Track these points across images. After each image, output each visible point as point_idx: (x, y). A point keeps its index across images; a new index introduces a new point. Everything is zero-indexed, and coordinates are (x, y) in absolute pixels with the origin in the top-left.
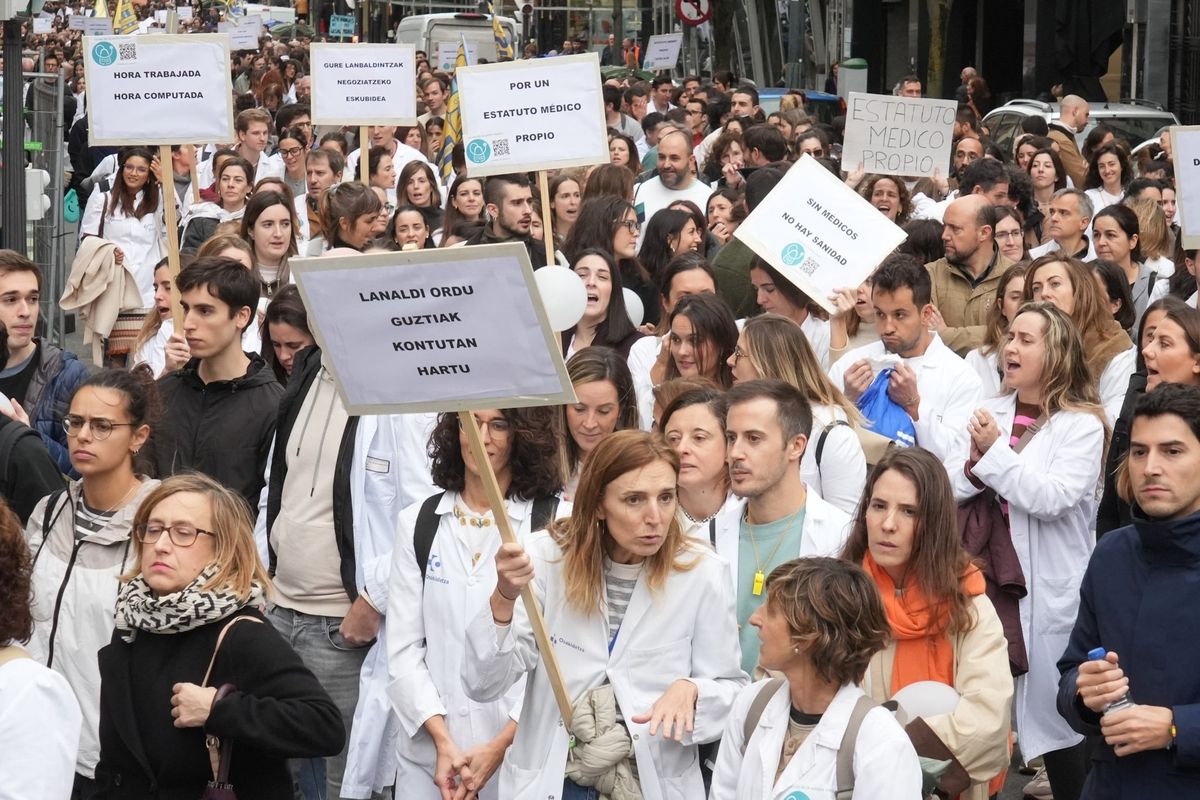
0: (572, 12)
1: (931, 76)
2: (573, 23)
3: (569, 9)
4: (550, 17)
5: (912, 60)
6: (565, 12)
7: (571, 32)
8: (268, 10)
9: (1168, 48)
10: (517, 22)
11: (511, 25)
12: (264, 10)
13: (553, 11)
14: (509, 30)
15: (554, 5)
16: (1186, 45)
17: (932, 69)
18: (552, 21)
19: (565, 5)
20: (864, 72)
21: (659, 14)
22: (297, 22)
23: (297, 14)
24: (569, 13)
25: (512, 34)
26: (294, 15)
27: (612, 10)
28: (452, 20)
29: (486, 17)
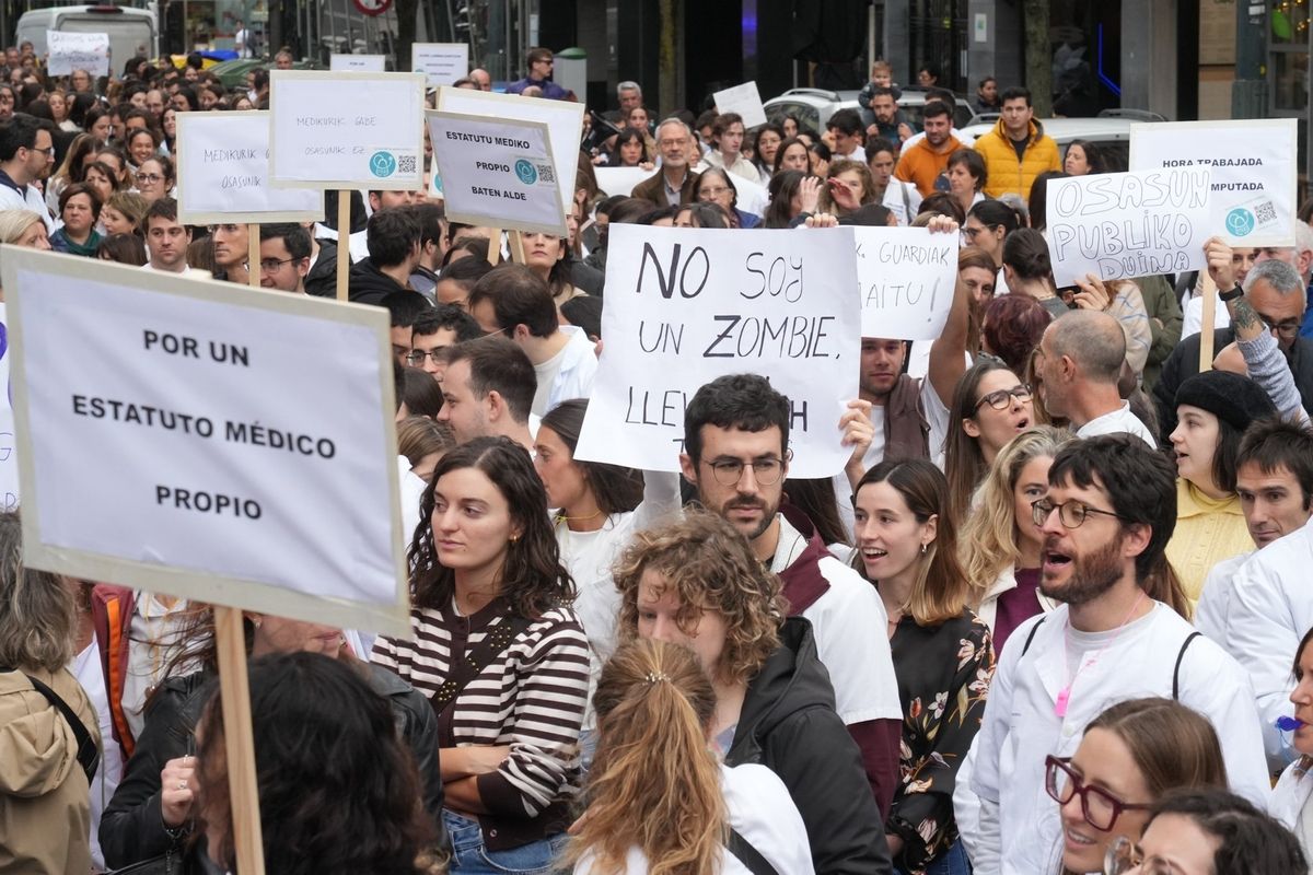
0: (190, 3)
1: (663, 65)
5: (612, 49)
7: (188, 24)
9: (907, 30)
10: (155, 15)
11: (150, 18)
14: (148, 24)
16: (928, 27)
17: (664, 58)
20: (582, 63)
25: (151, 27)
28: (83, 14)
29: (121, 11)
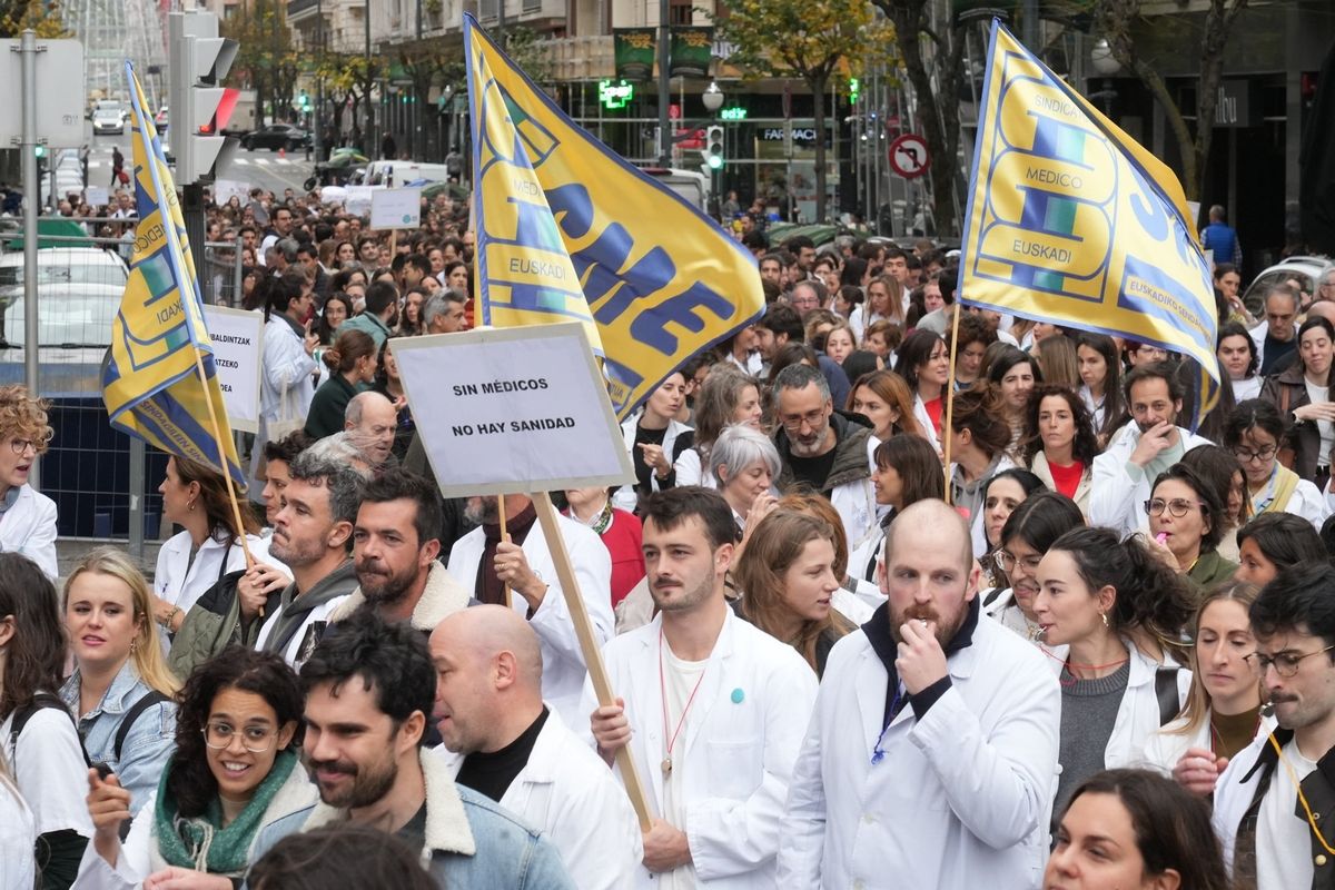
0: (762, 165)
2: (762, 178)
3: (757, 161)
4: (737, 171)
6: (753, 165)
8: (416, 168)
10: (706, 177)
11: (698, 180)
12: (412, 168)
13: (739, 165)
15: (740, 157)
18: (739, 176)
19: (753, 157)
21: (863, 167)
22: (449, 180)
23: (449, 172)
24: (757, 169)
26: (445, 172)
27: (813, 162)
29: (671, 173)
